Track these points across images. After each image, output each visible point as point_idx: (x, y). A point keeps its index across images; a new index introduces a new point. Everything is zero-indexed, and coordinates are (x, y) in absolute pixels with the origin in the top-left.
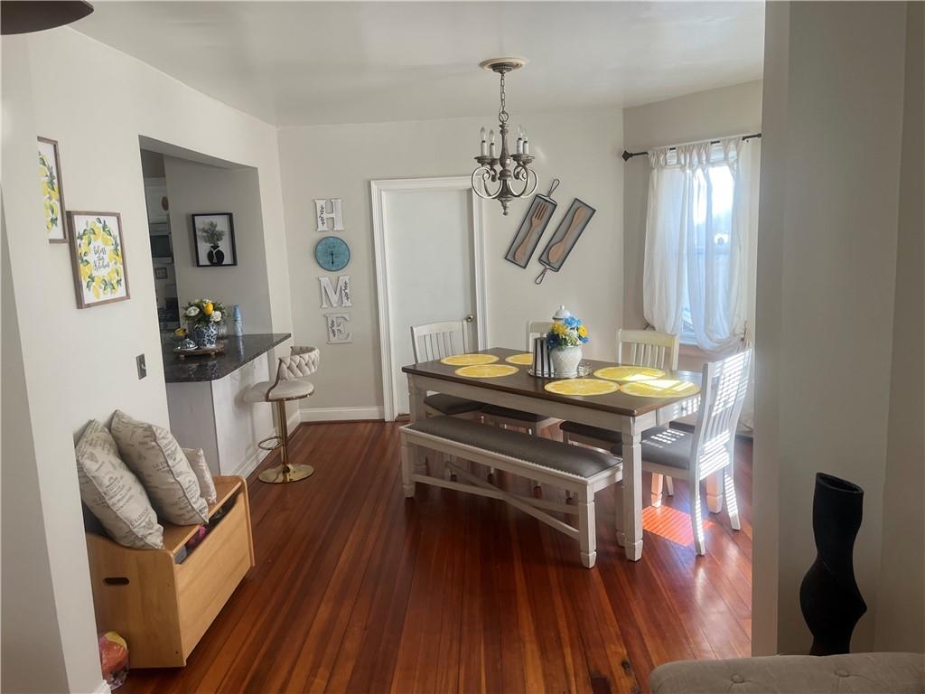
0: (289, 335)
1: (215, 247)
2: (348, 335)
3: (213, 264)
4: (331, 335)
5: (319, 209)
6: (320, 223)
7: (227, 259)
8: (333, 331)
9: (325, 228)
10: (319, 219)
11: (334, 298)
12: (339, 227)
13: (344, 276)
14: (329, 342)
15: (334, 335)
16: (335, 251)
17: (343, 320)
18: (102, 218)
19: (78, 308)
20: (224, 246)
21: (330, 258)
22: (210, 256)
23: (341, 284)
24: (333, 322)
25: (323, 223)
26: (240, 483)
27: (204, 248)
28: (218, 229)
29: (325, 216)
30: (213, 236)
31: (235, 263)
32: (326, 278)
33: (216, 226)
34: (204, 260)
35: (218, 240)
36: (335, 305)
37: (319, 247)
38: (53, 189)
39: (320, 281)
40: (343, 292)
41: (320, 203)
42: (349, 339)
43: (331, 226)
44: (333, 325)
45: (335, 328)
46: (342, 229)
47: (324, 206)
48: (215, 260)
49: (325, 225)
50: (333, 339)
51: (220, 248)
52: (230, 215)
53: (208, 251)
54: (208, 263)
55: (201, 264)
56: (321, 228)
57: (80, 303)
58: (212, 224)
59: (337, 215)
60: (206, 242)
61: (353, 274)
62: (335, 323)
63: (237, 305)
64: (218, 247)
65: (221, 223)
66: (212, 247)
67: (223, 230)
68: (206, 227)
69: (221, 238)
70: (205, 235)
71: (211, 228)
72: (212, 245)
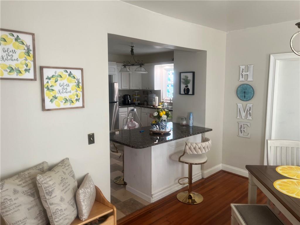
0: (211, 130)
1: (187, 86)
2: (248, 134)
3: (185, 94)
4: (240, 132)
5: (241, 70)
6: (241, 77)
7: (191, 92)
8: (241, 131)
9: (243, 79)
10: (241, 75)
11: (243, 114)
12: (250, 79)
13: (249, 104)
14: (238, 136)
15: (241, 133)
16: (246, 91)
17: (246, 126)
18: (69, 71)
19: (43, 111)
20: (190, 86)
21: (243, 95)
22: (184, 90)
23: (248, 108)
24: (241, 126)
25: (242, 77)
26: (112, 210)
27: (183, 86)
28: (188, 79)
29: (244, 73)
31: (193, 94)
32: (241, 104)
33: (188, 77)
34: (182, 92)
35: (188, 83)
36: (243, 118)
37: (239, 89)
38: (29, 56)
39: (237, 105)
40: (248, 112)
41: (242, 67)
42: (248, 136)
43: (246, 79)
44: (241, 127)
45: (242, 129)
46: (252, 80)
47: (244, 69)
48: (186, 92)
49: (243, 78)
50: (241, 135)
51: (189, 87)
52: (194, 73)
53: (184, 88)
54: (184, 93)
55: (181, 93)
56: (241, 79)
57: (44, 109)
58: (186, 76)
59: (250, 74)
60: (184, 84)
61: (254, 103)
62: (242, 127)
63: (192, 113)
64: (188, 86)
65: (190, 76)
66: (186, 86)
67: (190, 79)
68: (184, 78)
69: (189, 83)
70: (184, 81)
71: (186, 78)
72: (186, 85)
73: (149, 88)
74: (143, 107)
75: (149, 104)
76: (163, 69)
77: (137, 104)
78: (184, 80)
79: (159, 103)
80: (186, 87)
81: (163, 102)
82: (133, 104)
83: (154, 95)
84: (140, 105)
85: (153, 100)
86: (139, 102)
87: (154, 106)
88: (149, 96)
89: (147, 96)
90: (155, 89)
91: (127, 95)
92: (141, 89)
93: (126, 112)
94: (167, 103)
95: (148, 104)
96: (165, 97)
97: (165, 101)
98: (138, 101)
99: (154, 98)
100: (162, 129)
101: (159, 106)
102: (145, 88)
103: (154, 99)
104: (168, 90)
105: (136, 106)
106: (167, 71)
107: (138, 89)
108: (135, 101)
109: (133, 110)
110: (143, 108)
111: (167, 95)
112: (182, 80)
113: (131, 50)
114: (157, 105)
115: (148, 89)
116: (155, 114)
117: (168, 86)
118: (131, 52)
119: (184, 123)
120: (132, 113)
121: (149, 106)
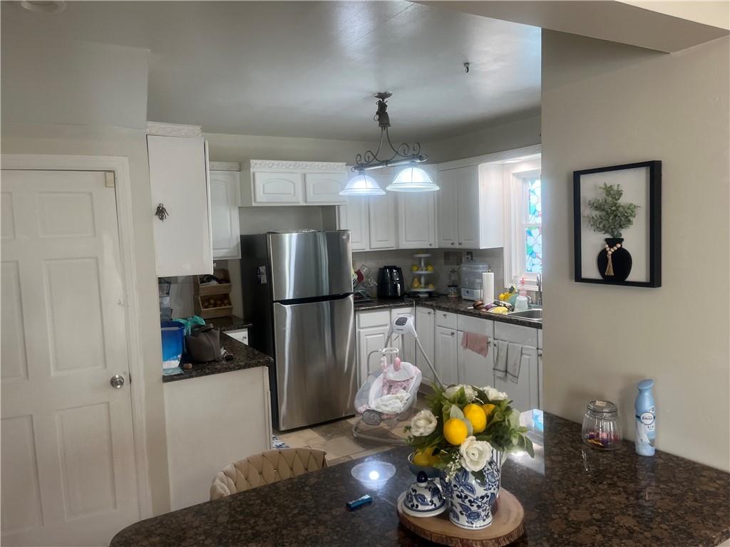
1: (614, 241)
3: (606, 280)
7: (639, 271)
20: (634, 240)
22: (602, 259)
27: (593, 242)
28: (623, 201)
30: (614, 217)
31: (654, 279)
33: (620, 194)
34: (590, 269)
35: (621, 226)
48: (610, 271)
51: (625, 245)
52: (654, 169)
53: (599, 250)
54: (596, 275)
55: (584, 276)
58: (608, 190)
60: (598, 229)
63: (650, 381)
64: (621, 241)
65: (633, 188)
66: (607, 240)
67: (635, 203)
68: (601, 196)
69: (629, 222)
70: (596, 213)
71: (610, 199)
72: (608, 236)
73: (460, 244)
74: (440, 308)
75: (464, 297)
76: (511, 175)
77: (426, 295)
78: (598, 207)
79: (497, 296)
80: (611, 242)
81: (512, 290)
82: (408, 298)
83: (481, 266)
84: (435, 300)
85: (476, 283)
86: (431, 288)
87: (477, 307)
88: (464, 269)
89: (456, 267)
90: (482, 247)
91: (391, 268)
92: (436, 246)
93: (386, 325)
94: (529, 293)
95: (459, 298)
96: (518, 274)
97: (517, 287)
98: (427, 284)
99: (481, 276)
100: (469, 517)
101: (497, 304)
102: (447, 245)
103: (478, 281)
104: (530, 247)
105: (417, 304)
106: (525, 180)
107: (425, 245)
108: (417, 287)
109: (401, 322)
110: (440, 313)
111: (528, 266)
112: (585, 211)
113: (376, 108)
114: (489, 300)
115: (457, 246)
116: (422, 423)
117: (530, 233)
118: (378, 116)
119: (607, 428)
120: (401, 332)
121: (463, 307)
